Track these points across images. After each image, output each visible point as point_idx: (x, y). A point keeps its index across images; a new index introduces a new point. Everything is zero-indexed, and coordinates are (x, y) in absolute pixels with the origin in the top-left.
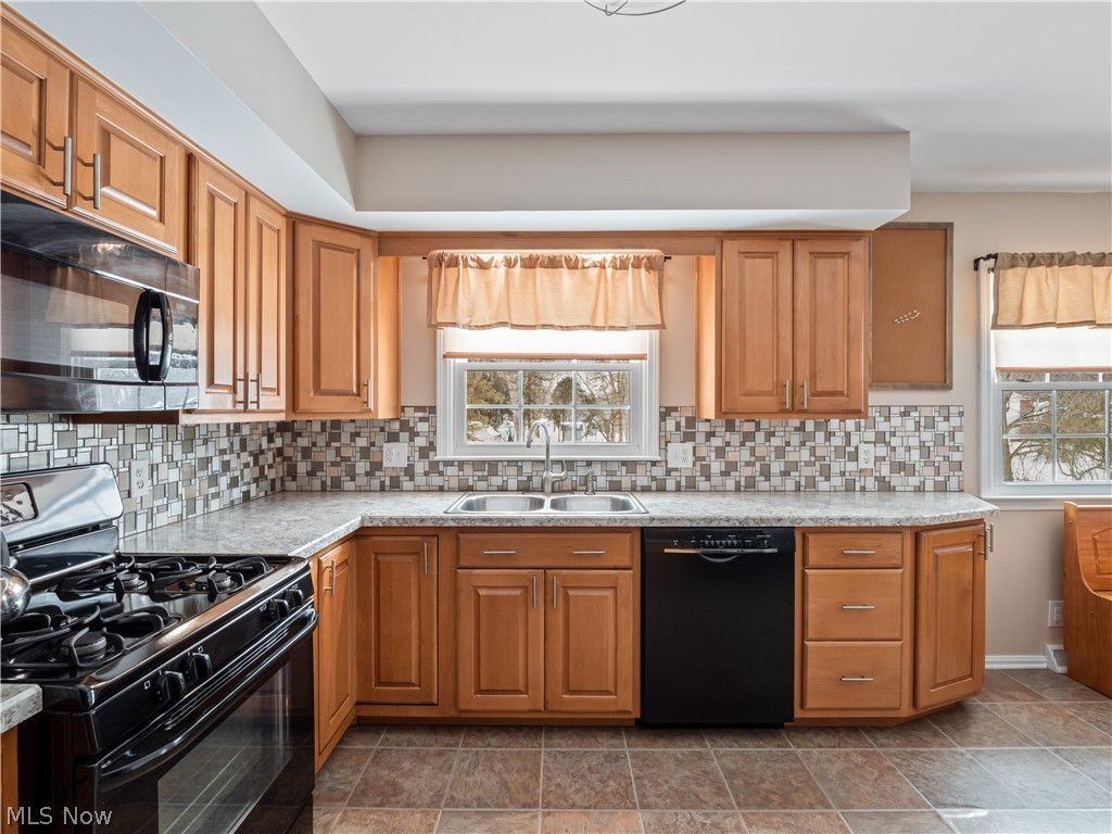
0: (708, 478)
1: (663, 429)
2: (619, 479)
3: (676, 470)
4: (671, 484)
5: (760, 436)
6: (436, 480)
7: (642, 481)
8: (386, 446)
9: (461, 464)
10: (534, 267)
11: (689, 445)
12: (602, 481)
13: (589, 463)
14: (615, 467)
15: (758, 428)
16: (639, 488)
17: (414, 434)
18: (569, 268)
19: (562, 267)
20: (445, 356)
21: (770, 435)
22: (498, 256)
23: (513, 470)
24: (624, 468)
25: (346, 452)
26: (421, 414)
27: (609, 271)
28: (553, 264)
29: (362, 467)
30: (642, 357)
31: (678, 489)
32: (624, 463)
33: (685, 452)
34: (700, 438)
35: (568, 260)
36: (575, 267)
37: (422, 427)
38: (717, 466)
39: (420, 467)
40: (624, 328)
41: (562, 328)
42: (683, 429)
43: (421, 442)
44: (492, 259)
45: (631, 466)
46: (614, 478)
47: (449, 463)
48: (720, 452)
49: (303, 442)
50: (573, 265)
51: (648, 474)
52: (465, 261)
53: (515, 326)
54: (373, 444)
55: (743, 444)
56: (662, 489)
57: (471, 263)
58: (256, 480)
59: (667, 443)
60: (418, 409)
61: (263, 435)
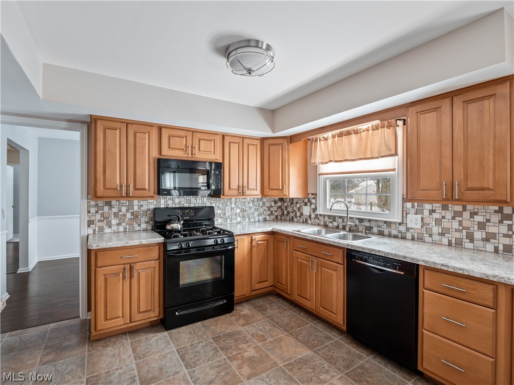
0: (431, 236)
1: (405, 206)
2: (383, 230)
3: (412, 229)
4: (409, 236)
5: (466, 215)
6: (317, 221)
7: (394, 232)
8: (304, 207)
9: (324, 216)
10: (342, 136)
11: (419, 216)
12: (375, 230)
13: (370, 221)
14: (381, 224)
15: (464, 209)
16: (392, 236)
17: (311, 204)
18: (355, 134)
19: (352, 134)
20: (319, 175)
21: (473, 214)
22: (329, 134)
23: (341, 220)
24: (385, 224)
25: (295, 208)
26: (313, 196)
27: (371, 131)
28: (348, 133)
29: (298, 214)
30: (394, 170)
31: (413, 239)
32: (385, 222)
33: (416, 220)
34: (426, 213)
35: (354, 131)
36: (357, 133)
37: (313, 201)
38: (436, 230)
39: (313, 216)
40: (378, 158)
41: (352, 160)
42: (416, 207)
43: (313, 206)
44: (328, 136)
45: (388, 224)
46: (381, 229)
47: (321, 215)
48: (438, 222)
49: (285, 204)
50: (356, 132)
51: (397, 229)
52: (320, 138)
53: (336, 161)
54: (301, 206)
55: (453, 218)
56: (404, 238)
57: (322, 139)
58: (269, 215)
59: (407, 214)
60: (312, 194)
61: (272, 201)
